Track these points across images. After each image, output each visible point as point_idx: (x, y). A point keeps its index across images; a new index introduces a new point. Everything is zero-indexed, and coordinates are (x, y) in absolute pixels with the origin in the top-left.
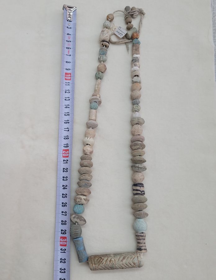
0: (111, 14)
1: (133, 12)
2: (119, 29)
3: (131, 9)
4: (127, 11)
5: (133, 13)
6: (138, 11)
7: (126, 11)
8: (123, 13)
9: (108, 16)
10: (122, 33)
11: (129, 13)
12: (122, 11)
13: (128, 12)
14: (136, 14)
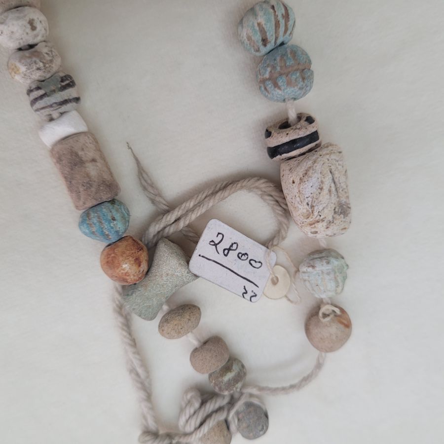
0: (331, 349)
1: (209, 416)
2: (249, 287)
3: (233, 427)
4: (249, 405)
5: (210, 407)
6: (186, 435)
7: (255, 401)
8: (264, 385)
9: (348, 325)
10: (220, 258)
11: (232, 402)
12: (275, 391)
13: (239, 406)
14: (190, 411)
